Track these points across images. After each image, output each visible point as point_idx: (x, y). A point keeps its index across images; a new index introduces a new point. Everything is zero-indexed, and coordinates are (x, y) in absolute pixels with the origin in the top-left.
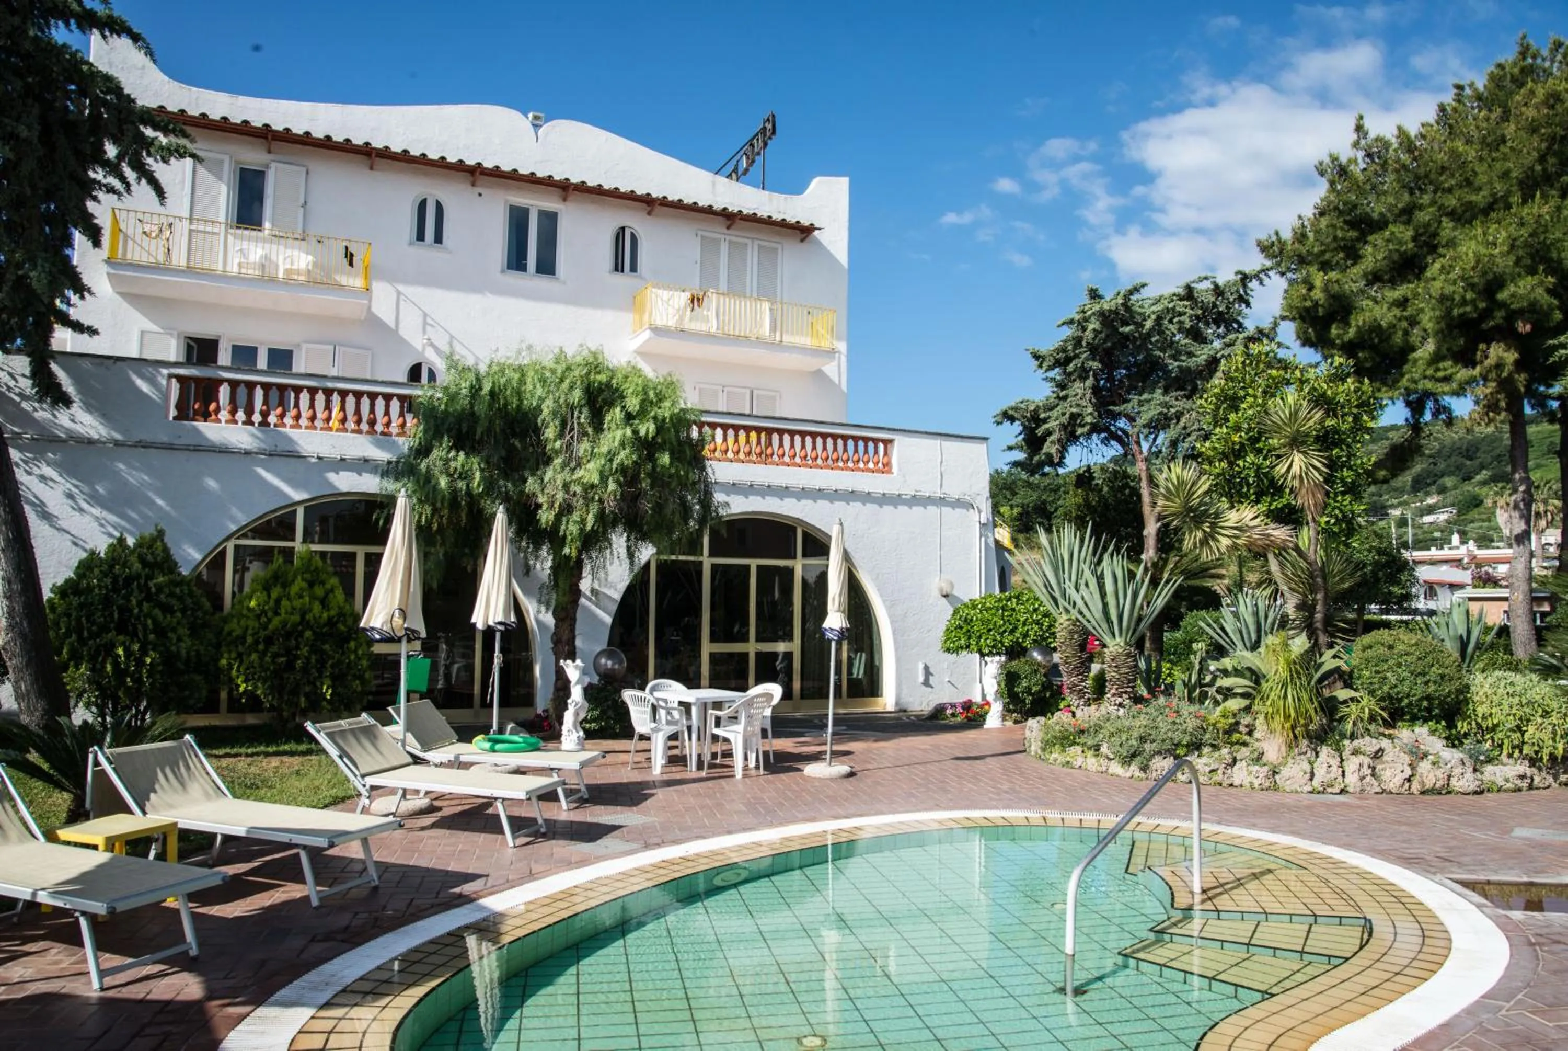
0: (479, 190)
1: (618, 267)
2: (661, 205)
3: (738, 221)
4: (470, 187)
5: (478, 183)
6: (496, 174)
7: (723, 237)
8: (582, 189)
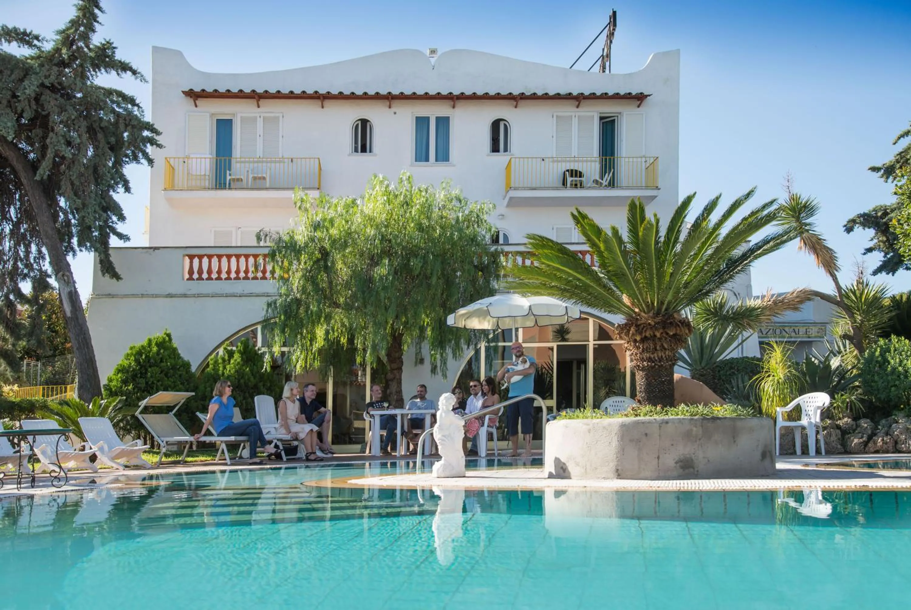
0: (393, 110)
1: (495, 148)
2: (521, 98)
3: (583, 101)
4: (388, 109)
5: (393, 105)
6: (402, 97)
7: (573, 114)
8: (462, 97)
